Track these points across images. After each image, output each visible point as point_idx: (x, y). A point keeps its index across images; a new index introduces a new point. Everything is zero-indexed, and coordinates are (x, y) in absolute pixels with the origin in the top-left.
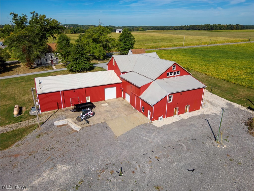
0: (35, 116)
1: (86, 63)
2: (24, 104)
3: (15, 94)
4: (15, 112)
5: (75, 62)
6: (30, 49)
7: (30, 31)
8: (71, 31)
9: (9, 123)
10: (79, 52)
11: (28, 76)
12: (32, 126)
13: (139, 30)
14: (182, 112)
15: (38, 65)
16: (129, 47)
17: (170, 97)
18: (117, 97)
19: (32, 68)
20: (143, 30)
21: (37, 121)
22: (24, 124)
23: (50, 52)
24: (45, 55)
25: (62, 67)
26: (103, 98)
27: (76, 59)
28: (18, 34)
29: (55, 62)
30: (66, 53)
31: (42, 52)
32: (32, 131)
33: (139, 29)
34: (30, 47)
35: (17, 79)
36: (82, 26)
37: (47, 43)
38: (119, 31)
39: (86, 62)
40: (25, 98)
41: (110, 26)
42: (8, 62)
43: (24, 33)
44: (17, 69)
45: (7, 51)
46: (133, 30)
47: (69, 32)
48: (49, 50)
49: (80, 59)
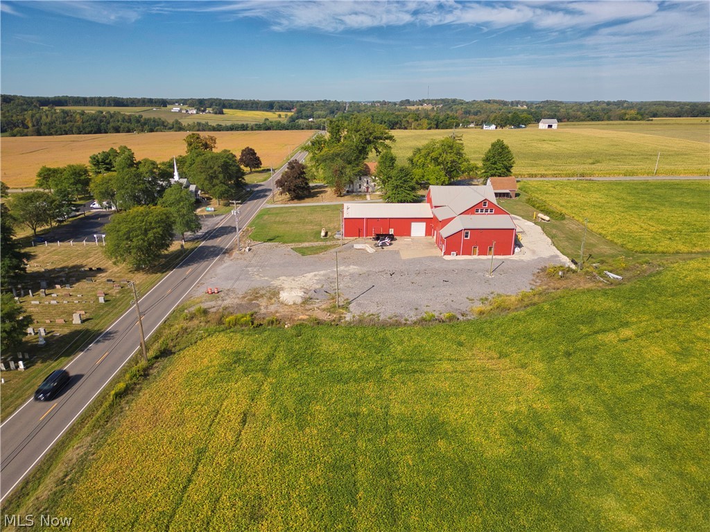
0: (338, 239)
1: (409, 194)
2: (330, 230)
3: (321, 221)
4: (323, 234)
5: (394, 192)
6: (343, 171)
7: (346, 146)
8: (429, 124)
9: (317, 241)
10: (401, 179)
11: (335, 205)
12: (335, 245)
13: (627, 116)
14: (482, 252)
15: (348, 192)
16: (500, 171)
17: (467, 233)
18: (426, 235)
19: (340, 196)
20: (640, 117)
21: (339, 242)
22: (329, 243)
23: (366, 175)
24: (360, 179)
25: (378, 198)
26: (408, 234)
27: (397, 187)
28: (332, 151)
29: (370, 190)
30: (387, 178)
31: (356, 175)
32: (335, 248)
33: (625, 114)
34: (343, 168)
35: (322, 207)
36: (467, 103)
37: (366, 162)
38: (547, 125)
39: (408, 192)
40: (331, 226)
41: (547, 101)
42: (311, 184)
43: (339, 149)
44: (323, 194)
45: (314, 169)
46: (606, 117)
47: (425, 125)
48: (366, 172)
49: (402, 187)
